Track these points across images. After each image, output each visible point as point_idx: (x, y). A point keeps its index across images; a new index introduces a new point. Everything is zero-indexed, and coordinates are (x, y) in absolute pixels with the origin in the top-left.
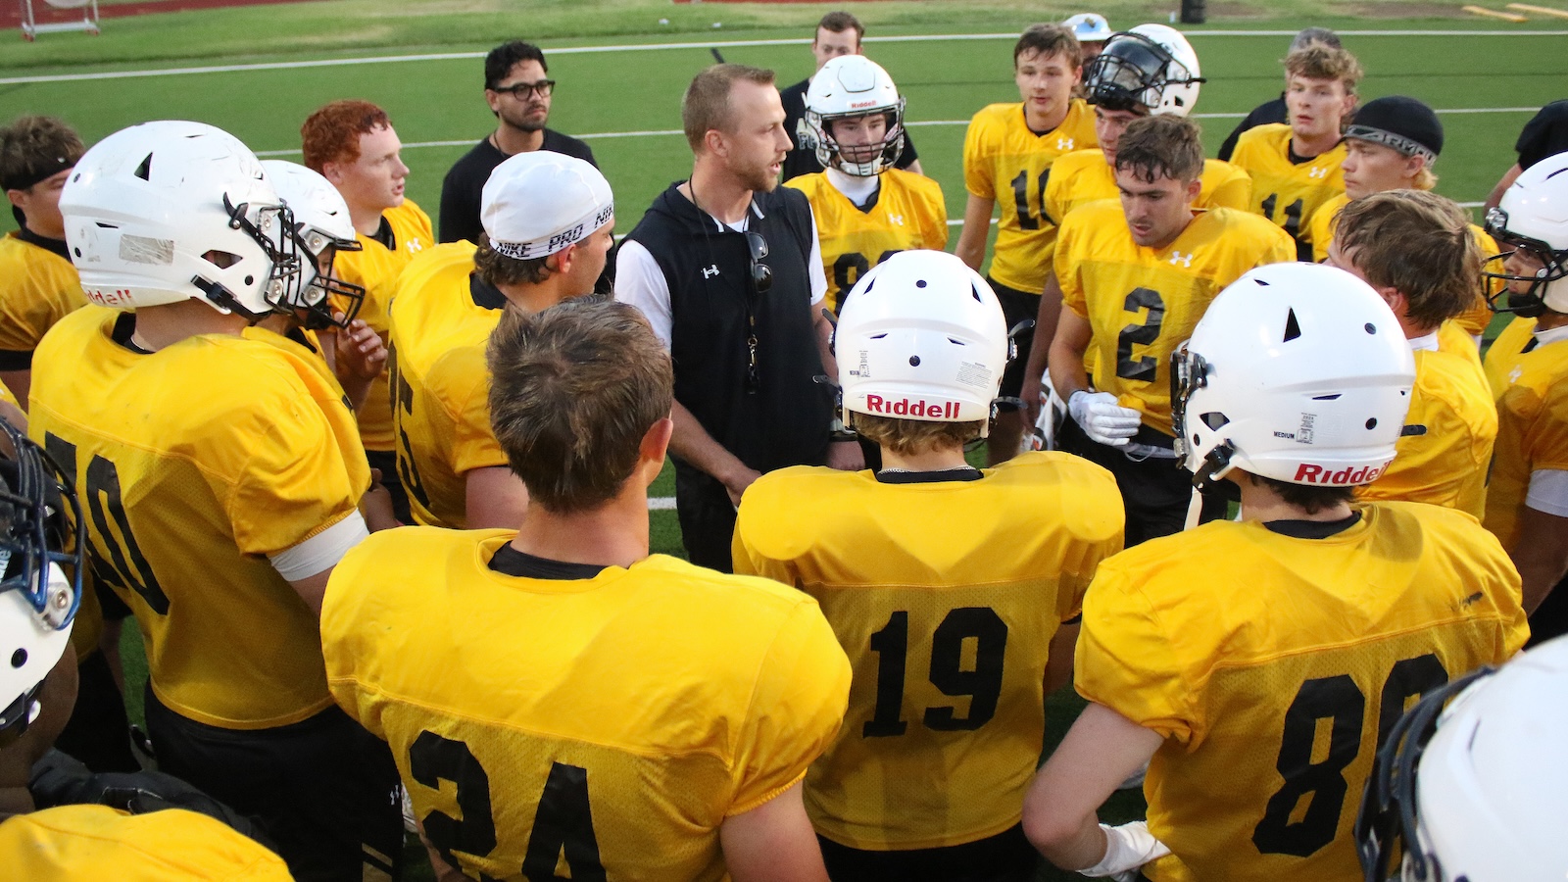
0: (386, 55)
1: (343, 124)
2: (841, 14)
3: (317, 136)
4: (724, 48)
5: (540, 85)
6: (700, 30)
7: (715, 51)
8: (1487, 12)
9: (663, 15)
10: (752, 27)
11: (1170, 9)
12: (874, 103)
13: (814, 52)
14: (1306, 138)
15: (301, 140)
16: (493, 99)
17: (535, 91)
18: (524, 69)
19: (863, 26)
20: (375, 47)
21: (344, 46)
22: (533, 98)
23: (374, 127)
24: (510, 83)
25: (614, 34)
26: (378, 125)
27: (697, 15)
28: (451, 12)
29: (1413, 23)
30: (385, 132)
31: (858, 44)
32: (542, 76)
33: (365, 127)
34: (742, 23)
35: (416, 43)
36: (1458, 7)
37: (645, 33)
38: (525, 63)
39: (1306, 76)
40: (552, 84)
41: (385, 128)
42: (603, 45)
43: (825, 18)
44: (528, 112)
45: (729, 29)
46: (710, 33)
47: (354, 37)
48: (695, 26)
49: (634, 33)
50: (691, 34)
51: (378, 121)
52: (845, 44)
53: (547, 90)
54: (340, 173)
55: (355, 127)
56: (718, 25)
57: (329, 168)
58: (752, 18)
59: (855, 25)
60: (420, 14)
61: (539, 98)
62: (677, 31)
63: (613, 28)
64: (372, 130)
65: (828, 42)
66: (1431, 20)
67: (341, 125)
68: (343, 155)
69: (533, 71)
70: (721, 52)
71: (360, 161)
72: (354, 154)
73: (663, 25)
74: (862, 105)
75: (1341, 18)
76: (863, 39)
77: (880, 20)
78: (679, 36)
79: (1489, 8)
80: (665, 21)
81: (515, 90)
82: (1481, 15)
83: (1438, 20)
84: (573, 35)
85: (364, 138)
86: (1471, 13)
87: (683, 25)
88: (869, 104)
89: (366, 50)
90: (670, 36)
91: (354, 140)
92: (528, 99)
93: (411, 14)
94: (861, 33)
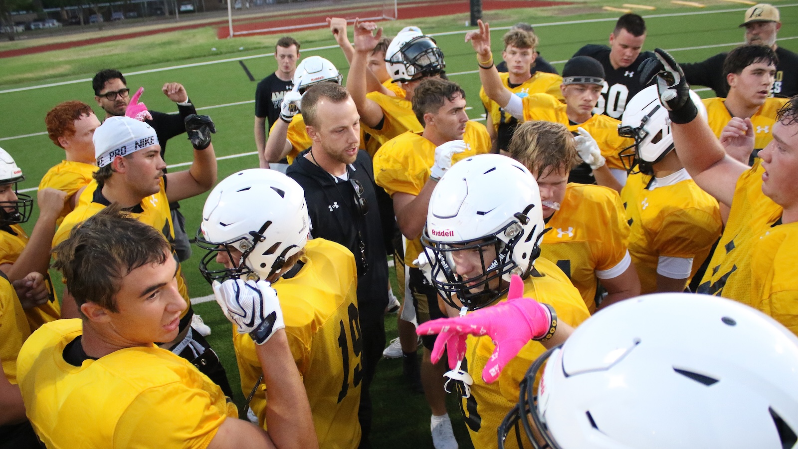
0: (70, 80)
1: (64, 116)
2: (287, 38)
3: (52, 123)
4: (246, 60)
5: (121, 92)
6: (233, 52)
7: (241, 62)
8: (614, 9)
9: (213, 45)
10: (259, 48)
11: (466, 20)
12: (323, 77)
13: (276, 58)
14: (517, 75)
15: (46, 126)
16: (99, 101)
17: (118, 95)
18: (111, 83)
19: (299, 43)
20: (63, 76)
21: (46, 78)
22: (118, 98)
23: (82, 116)
24: (106, 91)
25: (189, 58)
26: (84, 114)
27: (230, 44)
28: (102, 54)
29: (580, 17)
30: (88, 118)
31: (298, 52)
32: (122, 86)
33: (77, 116)
34: (253, 46)
35: (85, 73)
36: (600, 8)
37: (205, 56)
38: (112, 81)
39: (517, 47)
40: (128, 90)
41: (88, 115)
42: (183, 64)
43: (279, 41)
44: (115, 106)
45: (247, 50)
46: (239, 53)
47: (51, 72)
48: (230, 50)
49: (199, 57)
50: (228, 55)
51: (83, 112)
52: (291, 53)
53: (126, 93)
54: (68, 142)
55: (70, 117)
56: (241, 48)
57: (62, 140)
58: (259, 43)
59: (295, 43)
60: (87, 57)
61: (121, 98)
62: (221, 53)
63: (187, 55)
64: (81, 117)
65: (282, 53)
66: (588, 15)
67: (63, 117)
68: (67, 133)
69: (119, 84)
70: (245, 63)
71: (77, 134)
72: (73, 132)
73: (214, 51)
74: (316, 79)
75: (547, 17)
76: (300, 51)
77: (324, 38)
78: (222, 56)
79: (615, 7)
80: (214, 49)
81: (107, 95)
82: (611, 11)
83: (592, 14)
84: (168, 61)
85: (76, 122)
86: (606, 10)
87: (224, 50)
88: (320, 78)
89: (58, 79)
90: (218, 56)
91: (71, 123)
92: (115, 100)
93: (81, 57)
94: (299, 47)
